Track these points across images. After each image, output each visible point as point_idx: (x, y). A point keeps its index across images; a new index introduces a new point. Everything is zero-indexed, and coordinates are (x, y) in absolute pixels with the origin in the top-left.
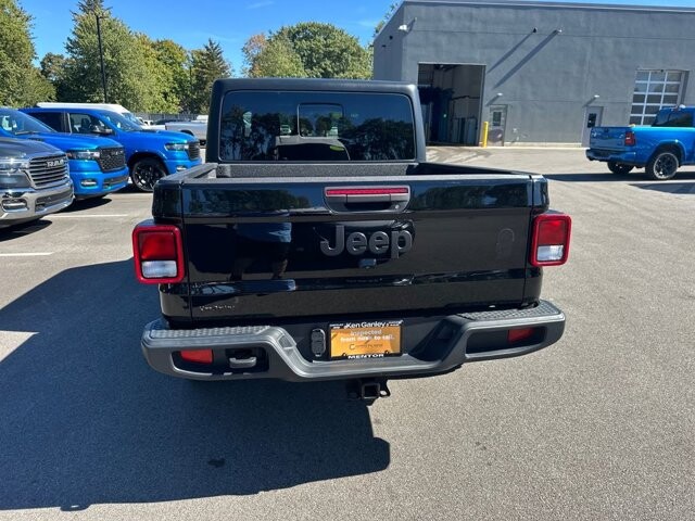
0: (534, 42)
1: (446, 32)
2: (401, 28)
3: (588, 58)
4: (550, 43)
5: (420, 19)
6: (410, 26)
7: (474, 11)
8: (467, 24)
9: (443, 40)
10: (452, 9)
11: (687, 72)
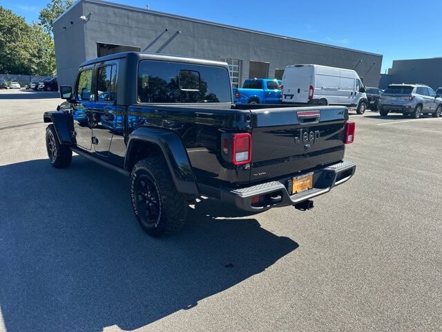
0: (166, 36)
1: (113, 25)
2: (82, 17)
3: (196, 49)
4: (175, 38)
5: (94, 13)
6: (88, 17)
7: (130, 14)
8: (126, 20)
9: (112, 29)
10: (116, 10)
11: (242, 61)
